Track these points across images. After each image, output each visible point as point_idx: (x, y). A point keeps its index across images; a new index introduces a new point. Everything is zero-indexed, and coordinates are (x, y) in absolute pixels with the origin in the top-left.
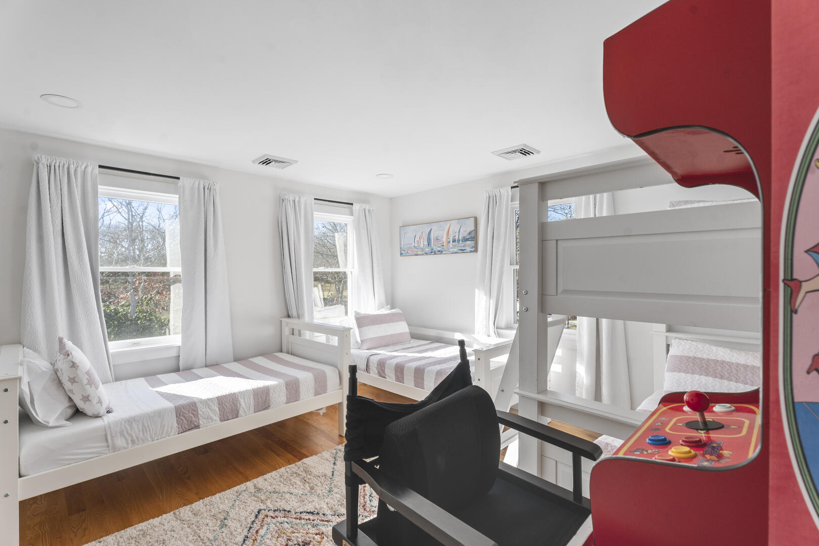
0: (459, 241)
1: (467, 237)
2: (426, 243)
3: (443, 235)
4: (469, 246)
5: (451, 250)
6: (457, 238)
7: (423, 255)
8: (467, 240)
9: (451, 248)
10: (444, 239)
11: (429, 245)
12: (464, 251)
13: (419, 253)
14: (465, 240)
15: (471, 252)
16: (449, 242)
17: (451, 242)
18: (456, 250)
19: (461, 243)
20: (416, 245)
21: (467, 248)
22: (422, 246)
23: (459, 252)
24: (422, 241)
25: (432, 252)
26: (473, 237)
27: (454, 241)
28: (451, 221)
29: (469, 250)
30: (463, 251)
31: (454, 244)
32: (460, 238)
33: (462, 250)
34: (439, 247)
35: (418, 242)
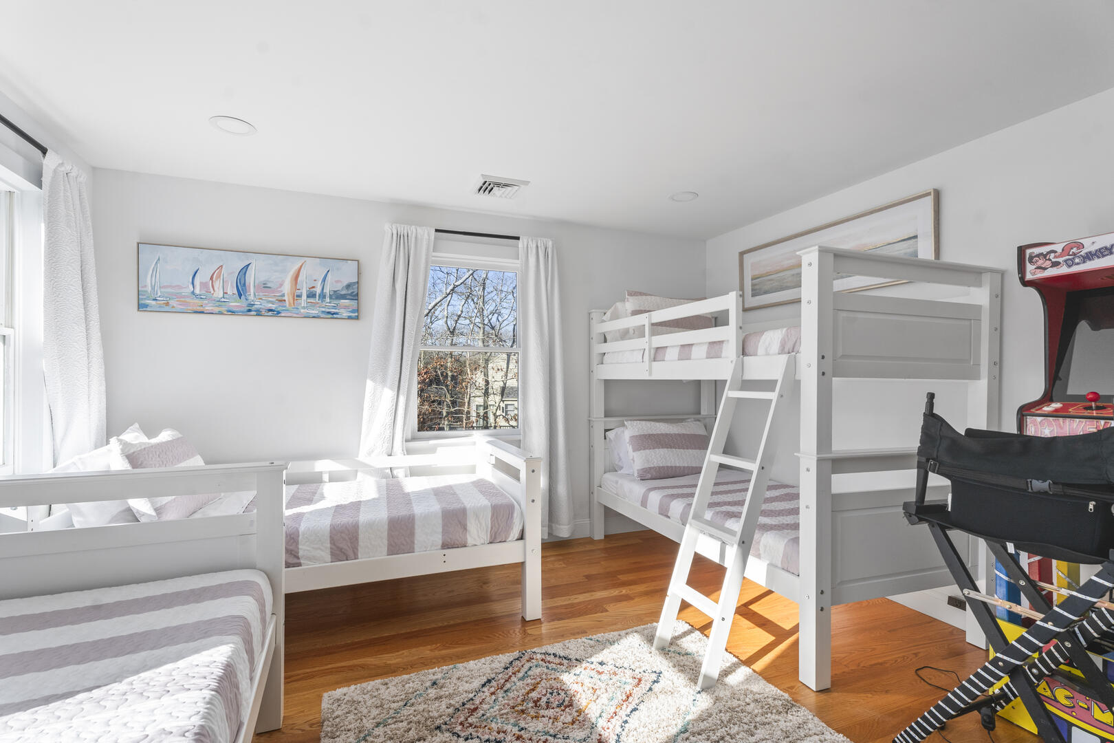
0: (323, 296)
1: (344, 292)
2: (232, 290)
3: (283, 281)
4: (346, 307)
5: (302, 311)
6: (318, 290)
7: (220, 313)
8: (343, 297)
9: (304, 308)
10: (287, 288)
11: (240, 295)
12: (335, 316)
13: (208, 308)
14: (337, 296)
15: (350, 318)
16: (299, 296)
17: (304, 297)
18: (314, 312)
19: (328, 300)
20: (197, 291)
21: (342, 311)
22: (219, 294)
23: (323, 316)
24: (218, 284)
25: (250, 311)
26: (353, 293)
27: (311, 295)
28: (303, 259)
29: (345, 314)
30: (332, 315)
31: (311, 300)
32: (327, 291)
33: (329, 313)
34: (272, 303)
35: (203, 285)
